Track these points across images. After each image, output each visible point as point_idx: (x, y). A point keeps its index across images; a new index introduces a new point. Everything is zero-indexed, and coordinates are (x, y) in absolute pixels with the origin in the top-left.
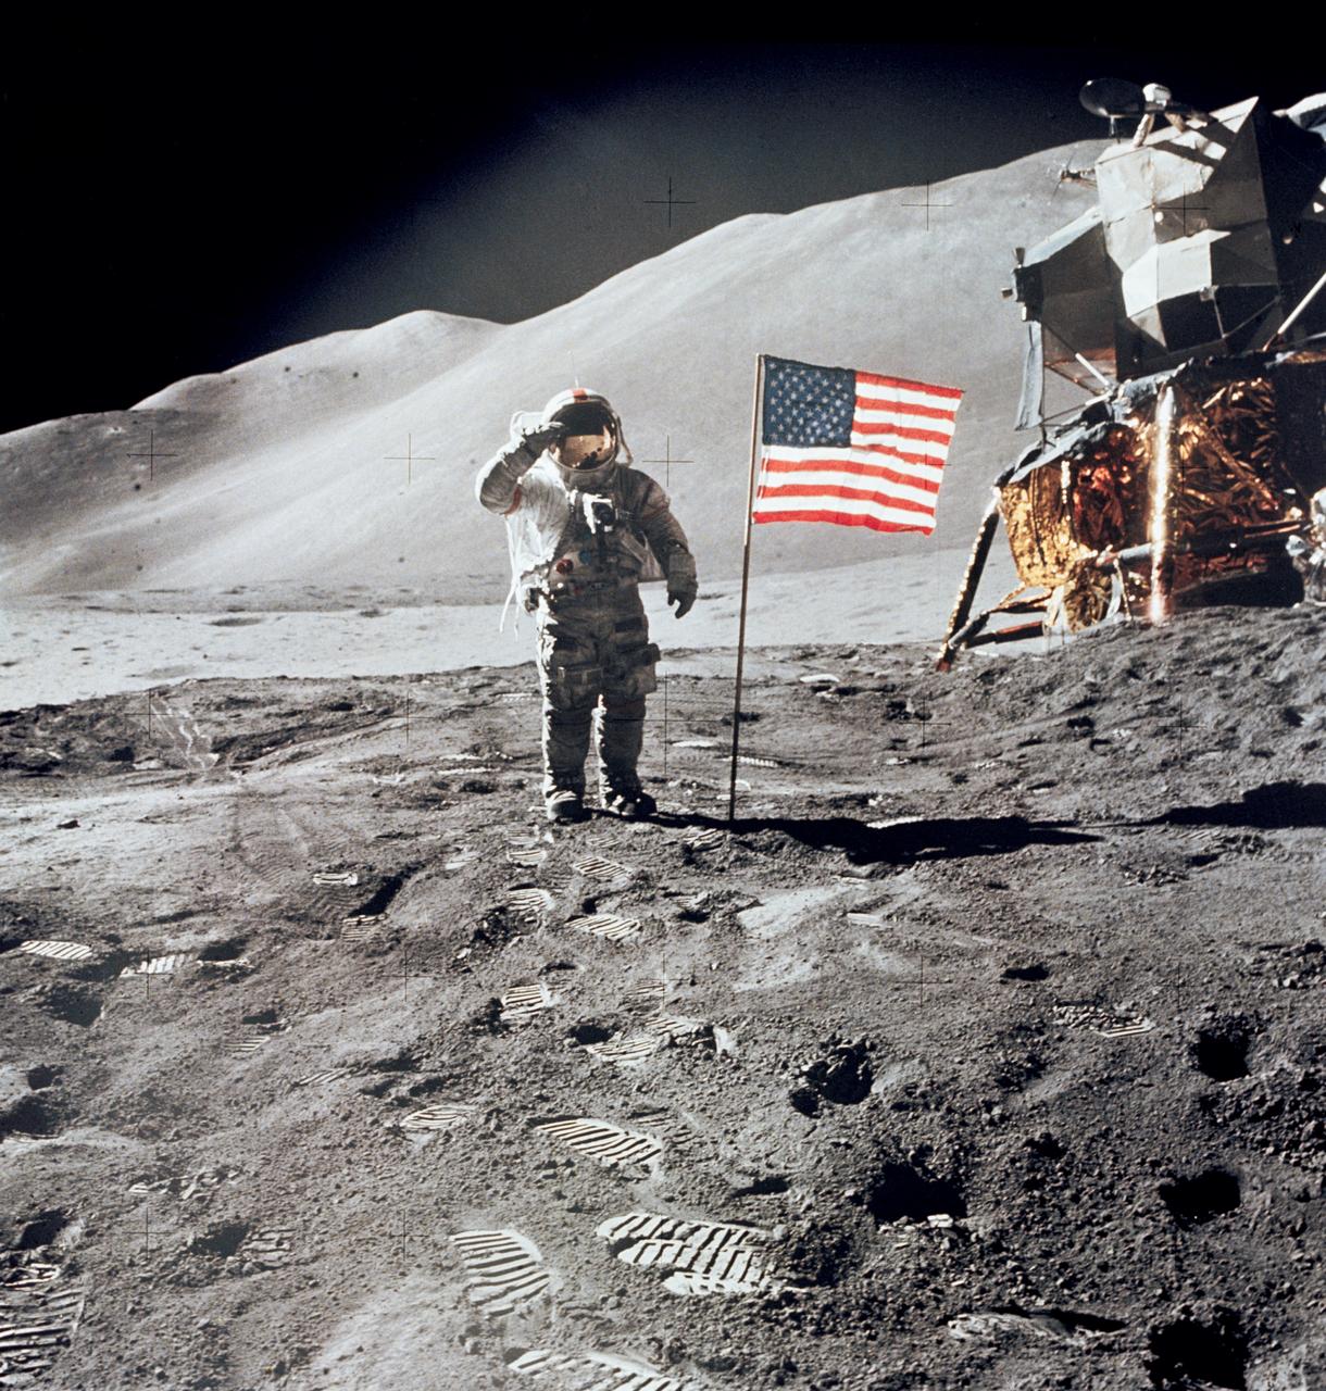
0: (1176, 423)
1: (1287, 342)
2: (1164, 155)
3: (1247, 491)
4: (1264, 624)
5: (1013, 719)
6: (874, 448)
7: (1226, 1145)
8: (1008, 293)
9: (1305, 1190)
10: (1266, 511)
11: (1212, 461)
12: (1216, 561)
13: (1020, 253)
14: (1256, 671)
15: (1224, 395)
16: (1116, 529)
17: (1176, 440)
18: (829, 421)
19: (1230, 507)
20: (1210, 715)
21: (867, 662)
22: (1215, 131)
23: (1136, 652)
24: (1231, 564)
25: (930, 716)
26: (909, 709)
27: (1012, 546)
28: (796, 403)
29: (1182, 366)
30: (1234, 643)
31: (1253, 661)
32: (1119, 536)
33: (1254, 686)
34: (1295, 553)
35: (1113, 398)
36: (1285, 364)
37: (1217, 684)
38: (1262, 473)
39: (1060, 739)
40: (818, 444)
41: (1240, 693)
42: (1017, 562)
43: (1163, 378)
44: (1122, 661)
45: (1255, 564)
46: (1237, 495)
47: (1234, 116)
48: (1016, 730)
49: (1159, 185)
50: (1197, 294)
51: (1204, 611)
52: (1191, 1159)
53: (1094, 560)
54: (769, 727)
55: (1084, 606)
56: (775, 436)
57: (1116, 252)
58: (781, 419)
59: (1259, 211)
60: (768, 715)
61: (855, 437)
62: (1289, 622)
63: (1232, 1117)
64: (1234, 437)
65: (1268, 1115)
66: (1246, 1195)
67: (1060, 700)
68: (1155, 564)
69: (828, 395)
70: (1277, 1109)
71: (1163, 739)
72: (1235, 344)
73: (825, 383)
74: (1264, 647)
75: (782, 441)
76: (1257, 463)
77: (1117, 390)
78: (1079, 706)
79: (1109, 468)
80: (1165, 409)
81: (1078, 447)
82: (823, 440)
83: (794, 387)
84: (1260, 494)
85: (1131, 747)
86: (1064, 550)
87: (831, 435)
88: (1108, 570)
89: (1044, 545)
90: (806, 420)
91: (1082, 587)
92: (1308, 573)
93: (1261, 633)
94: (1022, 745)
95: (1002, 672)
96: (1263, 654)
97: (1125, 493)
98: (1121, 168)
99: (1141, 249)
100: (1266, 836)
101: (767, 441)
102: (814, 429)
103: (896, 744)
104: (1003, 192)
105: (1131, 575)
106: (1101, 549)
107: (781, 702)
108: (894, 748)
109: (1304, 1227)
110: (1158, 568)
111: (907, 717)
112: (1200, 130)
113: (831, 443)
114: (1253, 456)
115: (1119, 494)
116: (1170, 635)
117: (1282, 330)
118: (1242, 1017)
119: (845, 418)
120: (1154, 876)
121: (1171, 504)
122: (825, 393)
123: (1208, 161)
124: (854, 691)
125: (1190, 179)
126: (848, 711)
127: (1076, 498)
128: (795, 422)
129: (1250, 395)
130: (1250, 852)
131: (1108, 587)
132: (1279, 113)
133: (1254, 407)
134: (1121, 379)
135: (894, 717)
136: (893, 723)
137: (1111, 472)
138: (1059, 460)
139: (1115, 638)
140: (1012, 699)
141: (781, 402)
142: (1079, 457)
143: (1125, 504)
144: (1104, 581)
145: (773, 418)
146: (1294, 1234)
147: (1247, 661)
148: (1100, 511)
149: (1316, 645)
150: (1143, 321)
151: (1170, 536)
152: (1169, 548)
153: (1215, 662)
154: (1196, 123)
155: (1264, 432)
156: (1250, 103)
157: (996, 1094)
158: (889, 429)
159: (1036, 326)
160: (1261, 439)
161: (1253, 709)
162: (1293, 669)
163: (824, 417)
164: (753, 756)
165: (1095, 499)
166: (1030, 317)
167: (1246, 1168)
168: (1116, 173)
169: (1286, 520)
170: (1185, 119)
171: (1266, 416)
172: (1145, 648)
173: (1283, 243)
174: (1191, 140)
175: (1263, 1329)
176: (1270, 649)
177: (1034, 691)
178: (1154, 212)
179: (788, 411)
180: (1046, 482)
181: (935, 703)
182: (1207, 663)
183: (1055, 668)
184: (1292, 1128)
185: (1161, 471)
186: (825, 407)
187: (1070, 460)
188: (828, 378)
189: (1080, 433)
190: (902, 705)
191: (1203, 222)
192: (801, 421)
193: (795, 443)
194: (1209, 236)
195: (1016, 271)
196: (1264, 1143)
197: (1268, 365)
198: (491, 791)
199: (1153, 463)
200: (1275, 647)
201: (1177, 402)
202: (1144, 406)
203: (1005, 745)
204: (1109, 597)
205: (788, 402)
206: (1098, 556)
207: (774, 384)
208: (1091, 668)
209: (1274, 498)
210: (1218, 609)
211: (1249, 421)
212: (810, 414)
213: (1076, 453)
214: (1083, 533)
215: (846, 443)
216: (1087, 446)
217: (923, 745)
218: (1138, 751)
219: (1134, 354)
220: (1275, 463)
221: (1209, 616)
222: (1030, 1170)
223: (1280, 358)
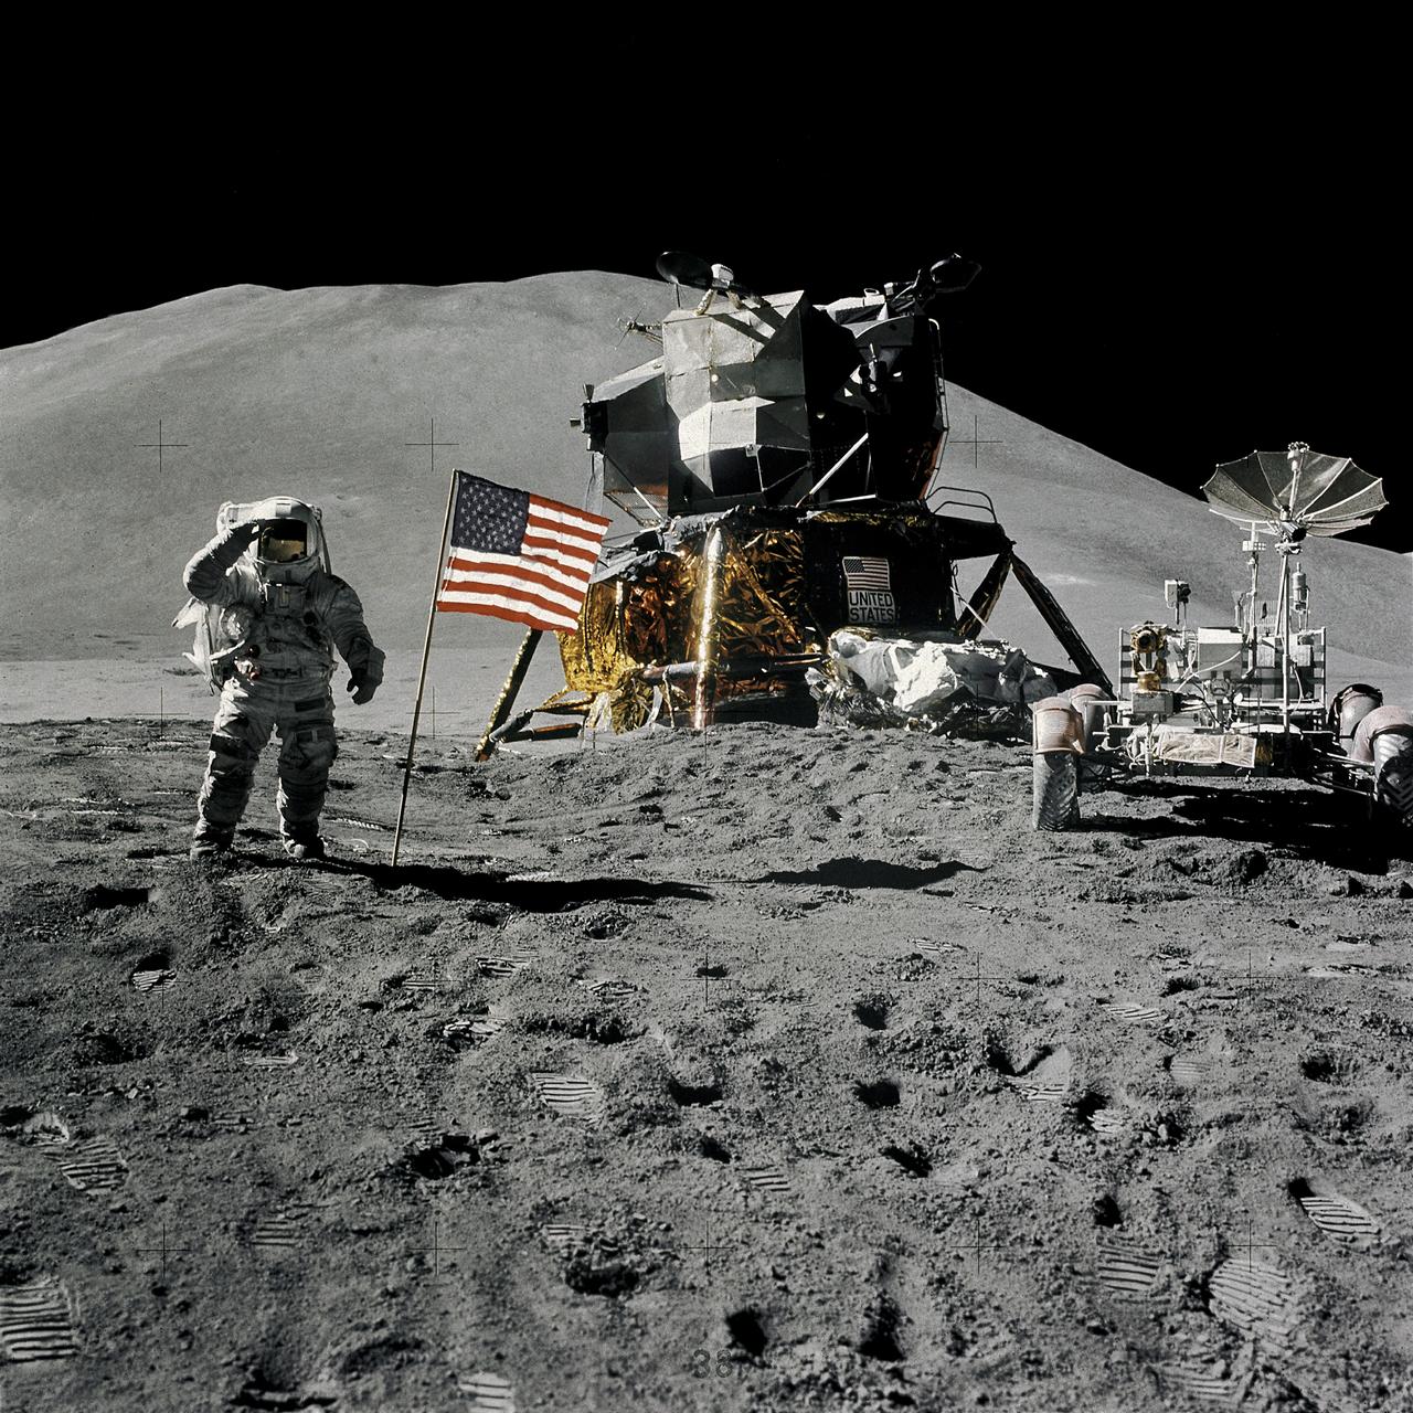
0: (722, 558)
1: (814, 503)
2: (721, 325)
3: (774, 625)
4: (795, 738)
5: (589, 803)
6: (539, 558)
7: (888, 1067)
8: (576, 423)
9: (945, 1088)
10: (790, 644)
11: (747, 595)
12: (741, 682)
13: (590, 389)
14: (796, 777)
15: (761, 540)
16: (660, 646)
17: (720, 574)
18: (506, 532)
19: (758, 636)
20: (762, 811)
21: (397, 749)
22: (766, 313)
23: (693, 754)
24: (754, 687)
25: (509, 797)
26: (489, 788)
27: (562, 651)
28: (480, 514)
29: (729, 511)
30: (774, 753)
31: (793, 769)
32: (662, 653)
33: (796, 788)
34: (813, 682)
35: (664, 530)
36: (812, 520)
37: (765, 785)
38: (789, 612)
39: (635, 823)
40: (494, 550)
41: (784, 794)
42: (565, 667)
43: (713, 518)
44: (680, 762)
45: (776, 689)
46: (765, 628)
47: (786, 302)
48: (594, 812)
49: (716, 349)
50: (743, 450)
51: (745, 724)
52: (869, 1076)
53: (641, 672)
54: (363, 796)
55: (628, 711)
56: (462, 539)
57: (674, 402)
58: (468, 526)
59: (800, 388)
60: (361, 785)
61: (525, 549)
62: (818, 739)
63: (889, 1051)
64: (767, 577)
65: (912, 1049)
66: (903, 1096)
67: (631, 789)
68: (700, 681)
69: (507, 511)
70: (918, 1045)
71: (727, 826)
72: (774, 497)
73: (505, 500)
74: (799, 758)
75: (468, 545)
76: (784, 601)
77: (668, 524)
78: (648, 796)
79: (658, 591)
80: (713, 547)
81: (632, 570)
82: (499, 547)
83: (481, 501)
84: (786, 629)
85: (698, 831)
86: (610, 659)
87: (506, 544)
88: (654, 681)
89: (593, 653)
90: (487, 529)
91: (628, 695)
92: (822, 701)
93: (795, 746)
94: (602, 825)
95: (573, 763)
96: (800, 764)
97: (669, 615)
98: (685, 330)
99: (699, 403)
100: (854, 892)
101: (455, 543)
102: (493, 537)
103: (486, 818)
104: (511, 307)
105: (673, 688)
106: (647, 662)
107: (370, 774)
108: (485, 822)
109: (944, 1110)
110: (701, 684)
111: (489, 796)
112: (754, 310)
113: (505, 551)
114: (781, 595)
115: (664, 616)
116: (718, 742)
117: (813, 491)
118: (881, 995)
119: (518, 531)
120: (782, 913)
121: (715, 628)
122: (504, 509)
123: (760, 338)
124: (437, 770)
125: (743, 351)
126: (432, 787)
127: (627, 615)
128: (479, 528)
129: (783, 543)
130: (844, 901)
131: (651, 698)
132: (819, 307)
133: (785, 553)
134: (672, 514)
135: (477, 795)
136: (476, 801)
137: (659, 595)
138: (614, 579)
139: (671, 741)
140: (584, 786)
141: (469, 512)
142: (633, 578)
143: (669, 625)
144: (647, 692)
145: (462, 525)
146: (939, 1115)
147: (788, 768)
148: (647, 628)
149: (843, 759)
150: (695, 465)
151: (713, 656)
152: (712, 666)
153: (761, 767)
154: (750, 303)
155: (792, 576)
156: (797, 295)
157: (730, 1036)
158: (551, 544)
159: (599, 456)
160: (790, 582)
161: (800, 806)
162: (828, 776)
163: (502, 528)
164: (359, 819)
165: (643, 618)
166: (594, 447)
167: (903, 1080)
168: (680, 336)
169: (807, 653)
170: (742, 298)
171: (795, 563)
172: (700, 751)
173: (815, 415)
174: (746, 317)
175: (938, 1155)
176: (805, 760)
177: (604, 781)
178: (711, 373)
179: (474, 520)
180: (599, 597)
181: (513, 785)
182: (753, 768)
183: (621, 764)
184: (928, 1056)
185: (708, 599)
186: (503, 521)
187: (624, 580)
188: (508, 497)
189: (631, 557)
190: (482, 786)
191: (752, 389)
192: (484, 530)
193: (477, 548)
194: (755, 402)
195: (585, 405)
196: (911, 1066)
197: (800, 520)
198: (138, 831)
199: (698, 591)
200: (808, 759)
201: (723, 541)
202: (694, 542)
203: (587, 824)
204: (651, 706)
205: (475, 513)
206: (645, 667)
207: (465, 496)
208: (654, 764)
209: (797, 634)
210: (756, 724)
211: (780, 564)
212: (492, 525)
213: (630, 575)
214: (632, 646)
215: (518, 553)
216: (641, 570)
217: (512, 820)
218: (706, 835)
219: (684, 494)
220: (800, 604)
221: (751, 729)
222: (766, 1079)
223: (810, 515)
